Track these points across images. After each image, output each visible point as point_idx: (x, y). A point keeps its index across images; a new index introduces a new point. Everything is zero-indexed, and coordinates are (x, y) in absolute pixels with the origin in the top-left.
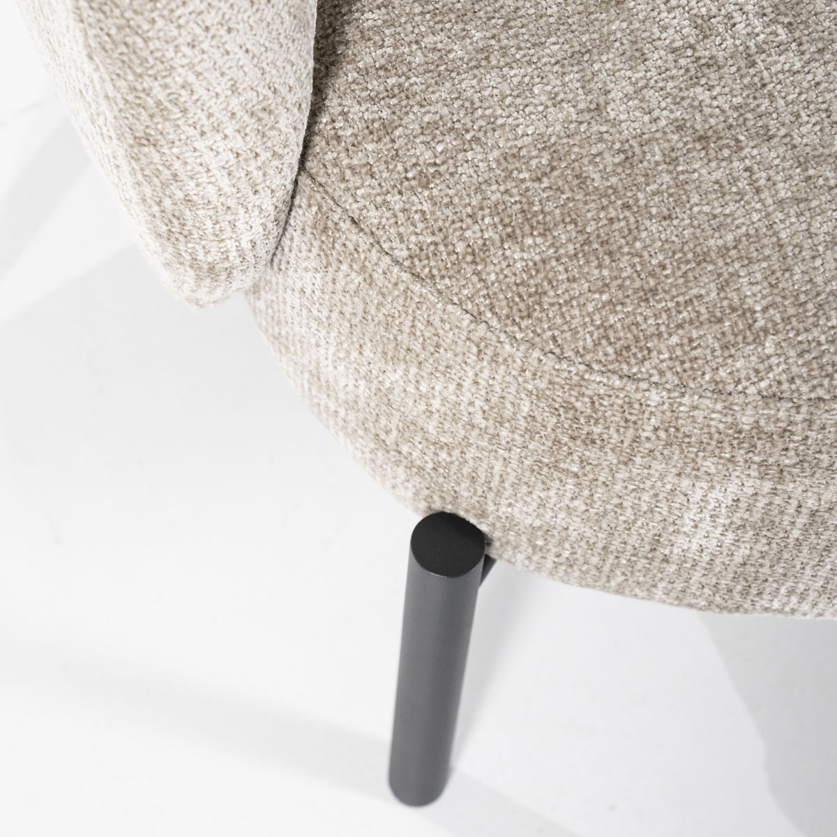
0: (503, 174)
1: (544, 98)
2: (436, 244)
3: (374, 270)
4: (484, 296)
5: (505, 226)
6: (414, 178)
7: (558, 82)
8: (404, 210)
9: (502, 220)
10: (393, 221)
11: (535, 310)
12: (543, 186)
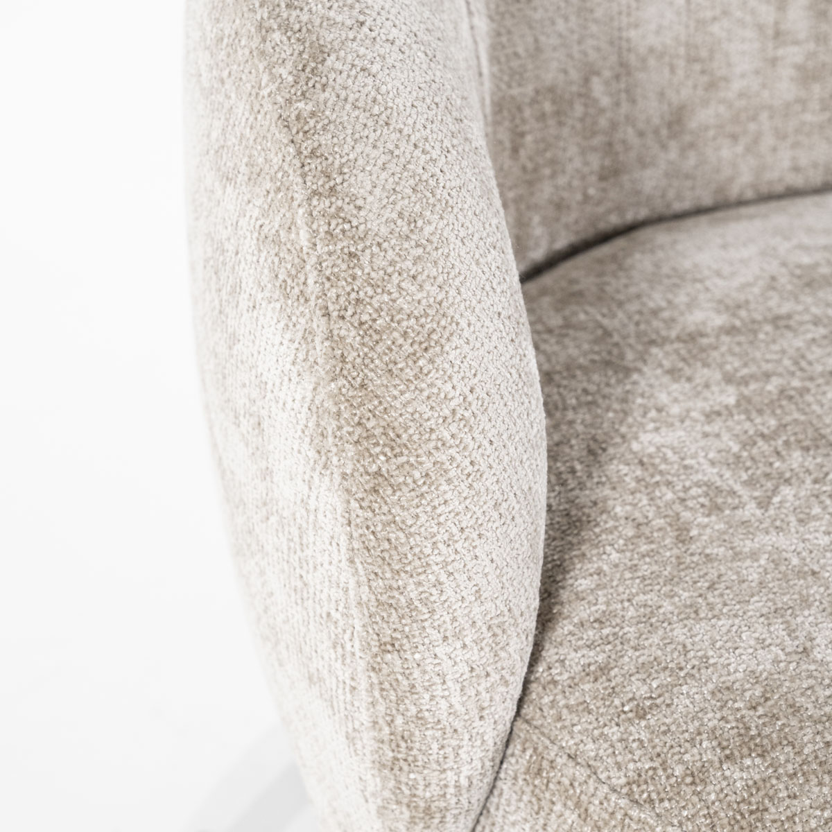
0: (719, 704)
1: (752, 643)
2: (654, 769)
3: (590, 803)
4: (705, 816)
5: (723, 749)
6: (631, 711)
7: (765, 631)
8: (621, 740)
9: (719, 744)
10: (610, 751)
11: (757, 827)
12: (758, 714)
